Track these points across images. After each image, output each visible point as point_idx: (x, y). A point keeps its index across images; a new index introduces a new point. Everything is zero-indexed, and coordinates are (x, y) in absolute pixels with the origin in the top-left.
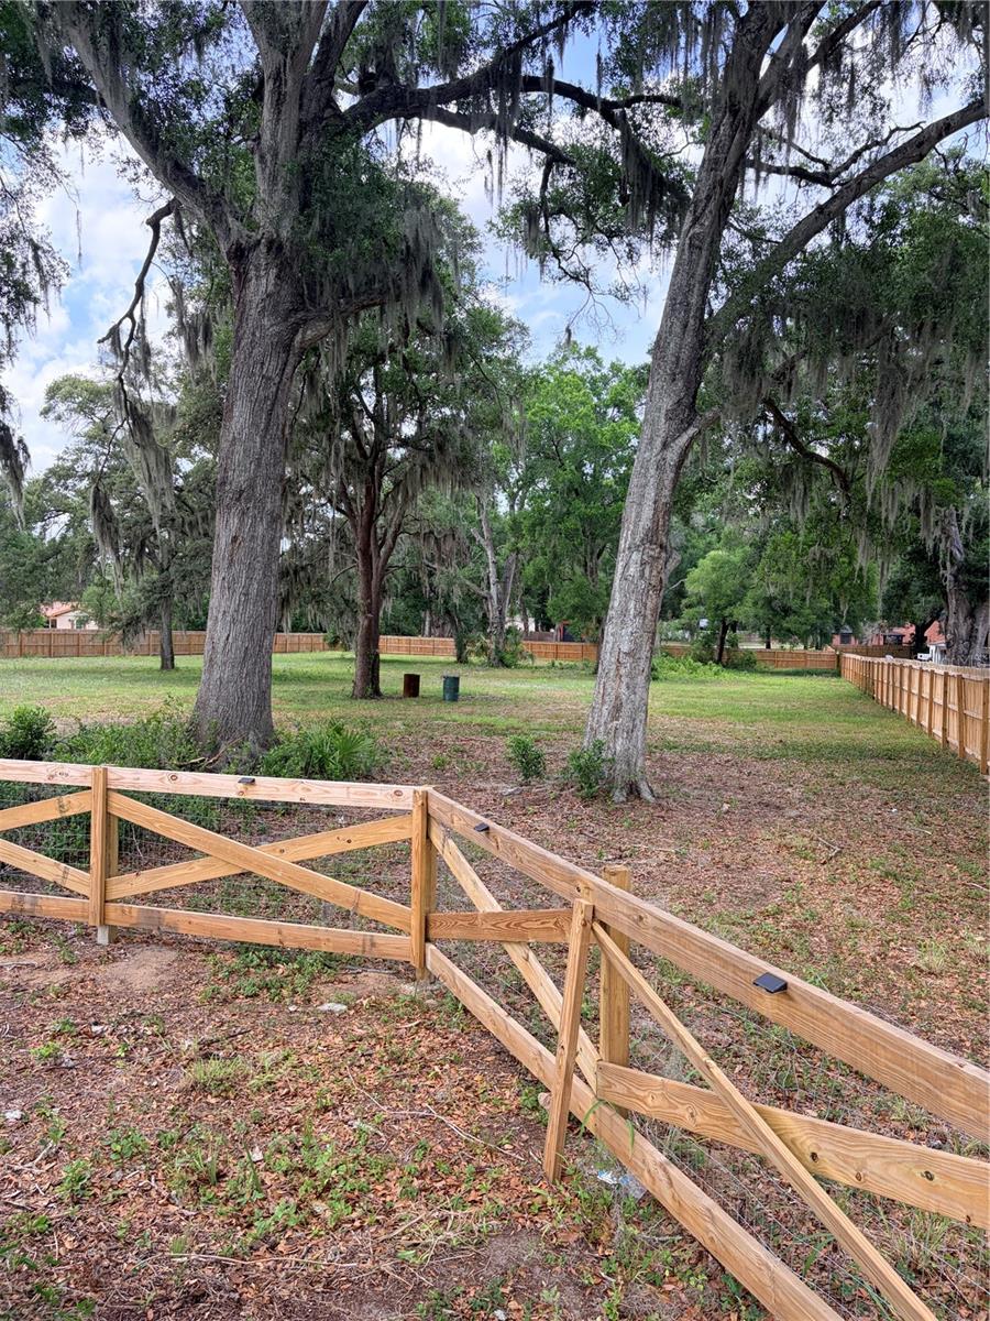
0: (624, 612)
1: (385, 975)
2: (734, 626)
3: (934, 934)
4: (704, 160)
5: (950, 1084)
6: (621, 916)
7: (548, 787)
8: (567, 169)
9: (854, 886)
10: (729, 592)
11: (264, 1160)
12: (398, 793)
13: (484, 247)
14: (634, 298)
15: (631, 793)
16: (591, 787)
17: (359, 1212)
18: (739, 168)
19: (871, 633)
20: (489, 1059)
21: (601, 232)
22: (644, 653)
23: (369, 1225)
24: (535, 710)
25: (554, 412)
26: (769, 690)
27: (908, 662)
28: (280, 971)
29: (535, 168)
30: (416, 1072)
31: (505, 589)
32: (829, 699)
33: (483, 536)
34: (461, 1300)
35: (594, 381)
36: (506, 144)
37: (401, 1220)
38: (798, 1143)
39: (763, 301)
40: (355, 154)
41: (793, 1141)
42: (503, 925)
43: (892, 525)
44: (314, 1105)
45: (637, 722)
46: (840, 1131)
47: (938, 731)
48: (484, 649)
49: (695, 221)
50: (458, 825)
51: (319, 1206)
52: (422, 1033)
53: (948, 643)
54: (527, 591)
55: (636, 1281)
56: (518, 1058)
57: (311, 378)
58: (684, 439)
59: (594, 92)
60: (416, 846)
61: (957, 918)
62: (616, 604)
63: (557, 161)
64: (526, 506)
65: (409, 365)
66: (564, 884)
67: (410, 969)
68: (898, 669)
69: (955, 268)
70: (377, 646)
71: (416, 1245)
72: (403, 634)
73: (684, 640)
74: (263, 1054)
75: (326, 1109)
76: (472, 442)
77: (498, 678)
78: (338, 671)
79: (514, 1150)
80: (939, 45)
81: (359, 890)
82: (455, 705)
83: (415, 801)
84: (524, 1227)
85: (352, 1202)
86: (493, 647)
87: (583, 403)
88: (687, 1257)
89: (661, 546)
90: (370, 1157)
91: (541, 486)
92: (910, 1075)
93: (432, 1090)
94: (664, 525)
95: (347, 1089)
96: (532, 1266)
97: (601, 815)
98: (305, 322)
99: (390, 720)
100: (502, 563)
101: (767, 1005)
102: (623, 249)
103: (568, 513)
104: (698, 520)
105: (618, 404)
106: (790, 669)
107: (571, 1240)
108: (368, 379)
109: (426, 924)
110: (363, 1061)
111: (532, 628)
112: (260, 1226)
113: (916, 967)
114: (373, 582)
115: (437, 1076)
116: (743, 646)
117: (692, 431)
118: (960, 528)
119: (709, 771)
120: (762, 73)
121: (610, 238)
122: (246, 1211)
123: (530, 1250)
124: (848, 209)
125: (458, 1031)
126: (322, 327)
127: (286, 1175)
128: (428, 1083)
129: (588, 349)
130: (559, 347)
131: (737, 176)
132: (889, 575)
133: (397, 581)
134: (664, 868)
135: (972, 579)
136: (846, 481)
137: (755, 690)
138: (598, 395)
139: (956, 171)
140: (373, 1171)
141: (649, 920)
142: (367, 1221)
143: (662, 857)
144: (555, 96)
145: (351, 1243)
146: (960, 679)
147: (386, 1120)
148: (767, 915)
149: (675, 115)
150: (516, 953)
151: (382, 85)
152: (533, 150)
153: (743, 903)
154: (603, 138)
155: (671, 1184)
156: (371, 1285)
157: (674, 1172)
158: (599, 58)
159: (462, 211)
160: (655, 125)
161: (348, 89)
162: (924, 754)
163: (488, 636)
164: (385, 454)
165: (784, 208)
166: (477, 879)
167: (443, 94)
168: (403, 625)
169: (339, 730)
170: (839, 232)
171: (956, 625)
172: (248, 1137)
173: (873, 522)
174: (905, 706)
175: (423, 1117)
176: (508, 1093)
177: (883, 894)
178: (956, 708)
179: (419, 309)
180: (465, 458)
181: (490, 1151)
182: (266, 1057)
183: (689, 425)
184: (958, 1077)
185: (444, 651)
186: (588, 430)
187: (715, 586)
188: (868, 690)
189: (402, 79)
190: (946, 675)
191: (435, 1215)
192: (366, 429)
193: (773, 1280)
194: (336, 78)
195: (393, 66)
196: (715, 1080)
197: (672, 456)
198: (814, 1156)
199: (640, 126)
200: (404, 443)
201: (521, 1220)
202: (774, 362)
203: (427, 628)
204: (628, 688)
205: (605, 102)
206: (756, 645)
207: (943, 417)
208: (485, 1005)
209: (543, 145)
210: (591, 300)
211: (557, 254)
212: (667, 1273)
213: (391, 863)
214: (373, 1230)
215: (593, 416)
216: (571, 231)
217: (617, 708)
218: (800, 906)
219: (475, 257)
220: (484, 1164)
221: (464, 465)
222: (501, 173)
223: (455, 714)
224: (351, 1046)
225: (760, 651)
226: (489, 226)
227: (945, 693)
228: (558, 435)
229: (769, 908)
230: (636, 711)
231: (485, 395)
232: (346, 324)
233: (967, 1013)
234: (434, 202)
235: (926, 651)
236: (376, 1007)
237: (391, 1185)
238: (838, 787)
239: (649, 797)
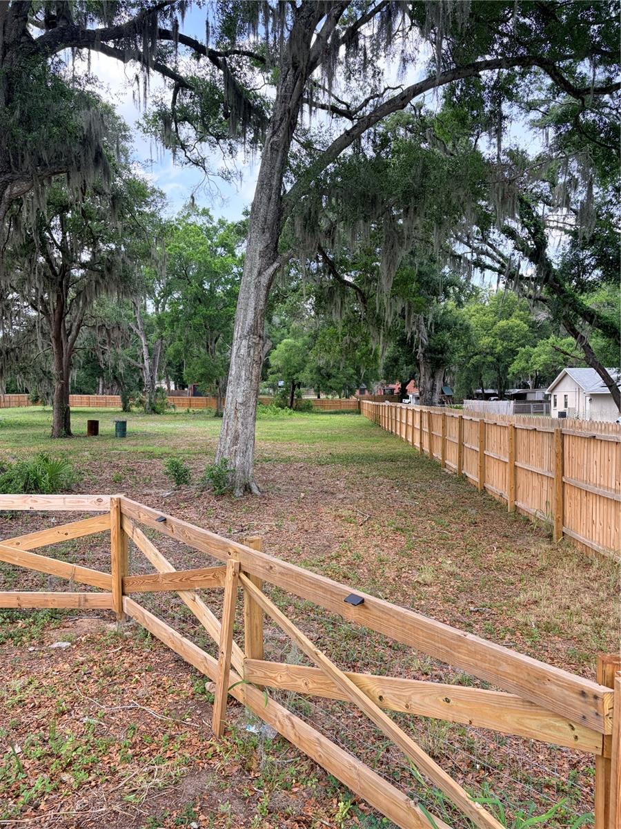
0: (239, 378)
1: (95, 620)
2: (299, 385)
3: (425, 562)
4: (278, 96)
5: (459, 647)
6: (258, 567)
7: (193, 490)
8: (189, 92)
9: (379, 537)
10: (296, 365)
11: (22, 752)
12: (99, 500)
13: (133, 138)
14: (234, 179)
15: (246, 490)
16: (220, 488)
17: (93, 776)
18: (300, 103)
19: (377, 388)
20: (171, 665)
21: (212, 135)
22: (252, 403)
23: (101, 783)
24: (179, 441)
25: (183, 249)
26: (321, 423)
27: (399, 405)
28: (20, 625)
29: (167, 90)
30: (123, 680)
31: (154, 362)
32: (355, 427)
33: (138, 328)
34: (168, 821)
35: (208, 230)
36: (148, 72)
37: (122, 777)
38: (371, 692)
39: (317, 185)
40: (44, 68)
41: (368, 691)
42: (177, 581)
43: (390, 324)
44: (54, 712)
45: (249, 446)
46: (396, 681)
47: (417, 444)
48: (141, 402)
49: (274, 133)
50: (143, 519)
51: (66, 777)
52: (125, 654)
53: (420, 393)
54: (169, 364)
55: (276, 789)
56: (189, 662)
57: (16, 220)
58: (271, 270)
59: (204, 44)
60: (114, 534)
61: (436, 551)
62: (233, 373)
63: (182, 86)
64: (166, 309)
65: (85, 214)
66: (219, 551)
67: (111, 612)
68: (394, 409)
69: (425, 175)
70: (67, 402)
71: (134, 791)
72: (84, 393)
73: (269, 394)
74: (13, 682)
75: (63, 713)
76: (131, 266)
77: (153, 421)
78: (40, 419)
79: (192, 721)
80: (410, 39)
81: (74, 565)
82: (124, 440)
83: (112, 505)
84: (203, 768)
85: (89, 771)
86: (148, 400)
87: (201, 244)
88: (304, 769)
89: (260, 336)
90: (97, 741)
91: (176, 296)
92: (437, 645)
93: (135, 690)
94: (261, 323)
95: (76, 698)
96: (211, 791)
97: (228, 505)
98: (12, 181)
99: (80, 452)
100: (151, 346)
101: (352, 613)
102: (226, 147)
103: (195, 314)
104: (276, 320)
105: (224, 245)
106: (332, 410)
107: (234, 771)
108: (56, 221)
109: (123, 584)
110: (85, 678)
111: (173, 388)
112: (26, 795)
113: (417, 582)
114: (64, 359)
115: (137, 681)
116: (305, 397)
117: (276, 265)
118: (426, 325)
119: (290, 474)
120: (312, 44)
121: (218, 139)
122: (13, 787)
123: (209, 781)
124: (363, 135)
125: (149, 650)
126: (25, 185)
127: (39, 760)
128: (132, 686)
129: (204, 209)
130: (185, 207)
131: (298, 107)
132: (386, 354)
133: (80, 358)
134: (269, 535)
135: (433, 356)
136: (364, 298)
137: (313, 424)
138: (211, 239)
139: (420, 116)
140: (101, 749)
141: (277, 568)
142: (100, 781)
143: (268, 528)
144: (179, 44)
145: (90, 797)
146: (429, 413)
147: (105, 714)
148: (332, 558)
149: (257, 65)
150: (186, 597)
151: (61, 24)
152: (166, 77)
153: (317, 552)
154: (211, 75)
155: (294, 727)
156: (108, 821)
157: (296, 719)
158: (207, 23)
159: (117, 112)
160: (245, 69)
161: (36, 24)
162: (410, 457)
163: (144, 393)
164: (70, 273)
165: (324, 130)
166: (157, 551)
167: (105, 35)
168: (84, 387)
169: (46, 460)
170: (358, 146)
171: (425, 383)
172: (9, 739)
173: (379, 321)
174: (398, 430)
175: (131, 709)
176: (185, 686)
177: (396, 540)
178: (427, 430)
179: (94, 178)
180: (126, 277)
181: (177, 724)
182: (16, 684)
183: (274, 261)
184: (464, 642)
185: (113, 404)
186: (205, 261)
187: (287, 361)
188: (377, 422)
189: (76, 23)
190: (421, 411)
191: (145, 770)
192: (56, 256)
193: (358, 775)
194: (29, 17)
195: (69, 12)
196: (321, 661)
197: (264, 280)
198: (381, 698)
199: (235, 69)
200: (83, 266)
201: (201, 764)
202: (324, 224)
203: (101, 389)
204: (243, 425)
205: (212, 51)
206: (312, 397)
207: (416, 261)
208: (165, 631)
209: (173, 74)
210: (206, 180)
211: (184, 147)
212: (294, 781)
213: (92, 546)
214: (104, 786)
215: (209, 252)
216: (192, 133)
217: (236, 438)
218: (350, 551)
219: (127, 145)
220: (173, 733)
221: (125, 282)
222: (145, 90)
223: (125, 446)
224: (76, 669)
225: (315, 400)
226: (137, 125)
227: (421, 422)
228: (186, 263)
229: (333, 554)
230: (248, 439)
231: (139, 236)
232: (43, 185)
233: (446, 605)
234: (99, 106)
235: (407, 397)
236: (91, 641)
237: (113, 755)
238: (365, 480)
239: (257, 492)
